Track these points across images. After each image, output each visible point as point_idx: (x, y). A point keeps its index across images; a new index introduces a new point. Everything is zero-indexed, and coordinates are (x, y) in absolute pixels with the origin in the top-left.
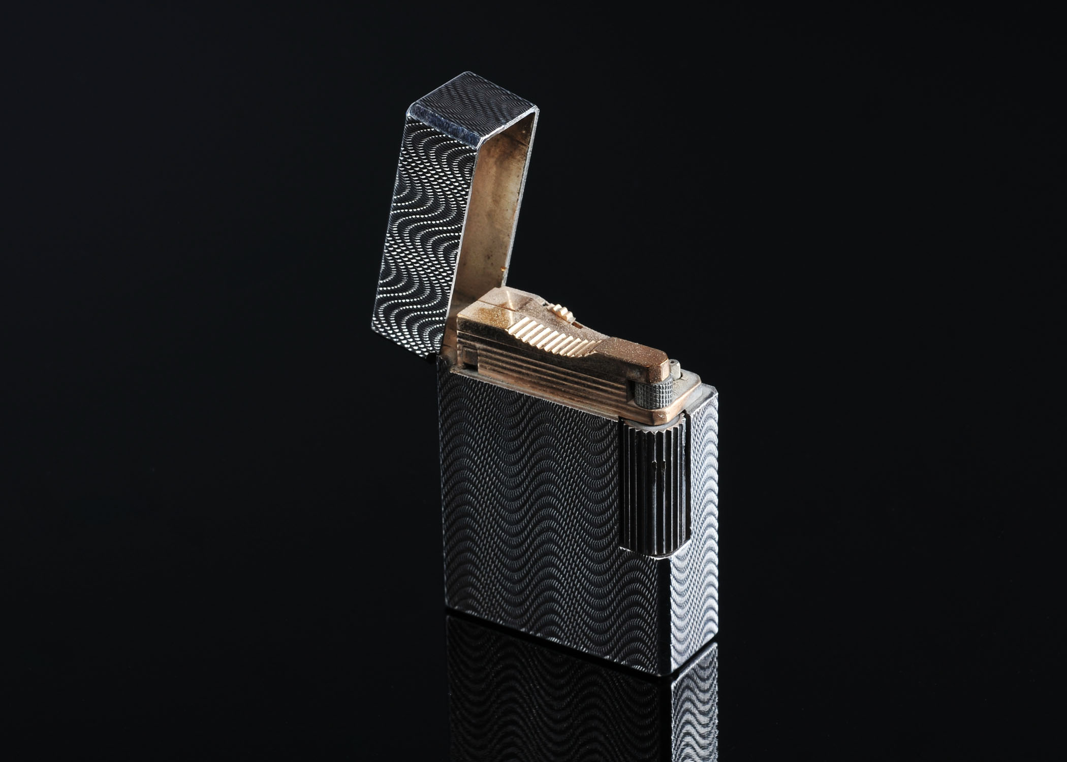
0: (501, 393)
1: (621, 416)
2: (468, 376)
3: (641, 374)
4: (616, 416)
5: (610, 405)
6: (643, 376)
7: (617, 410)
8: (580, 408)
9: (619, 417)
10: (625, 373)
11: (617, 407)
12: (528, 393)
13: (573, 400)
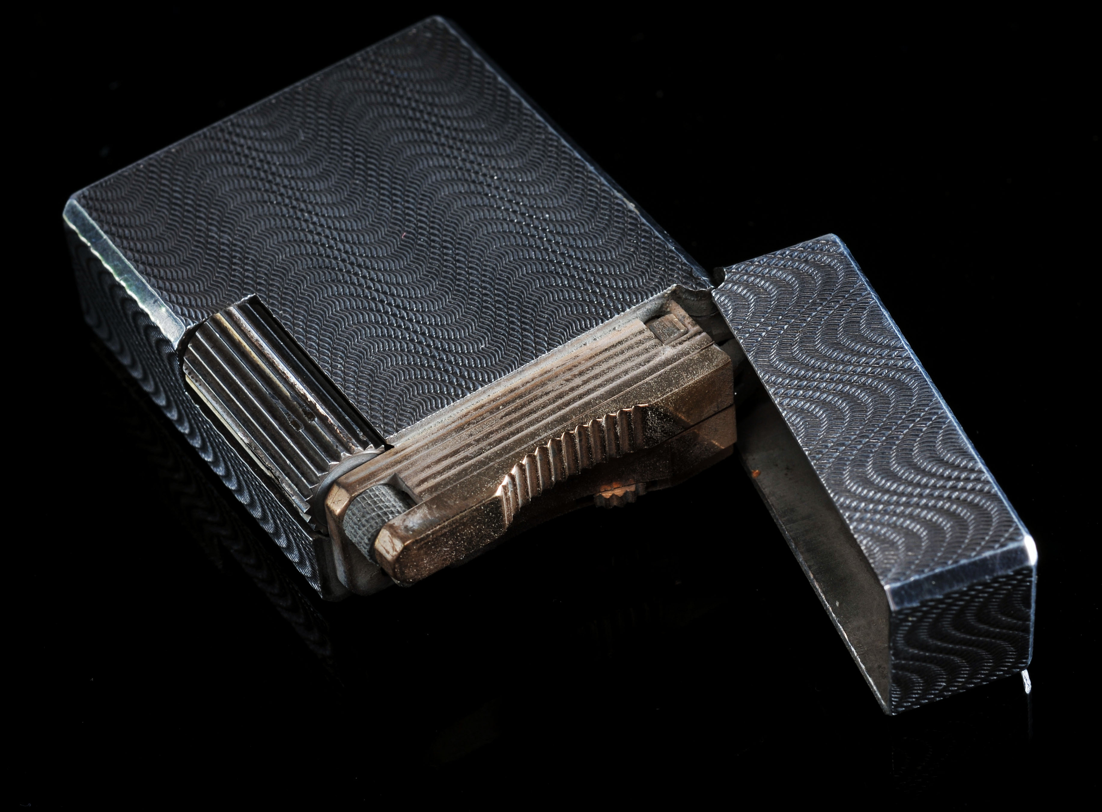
0: (581, 325)
1: (392, 450)
2: (645, 303)
3: (406, 527)
4: (398, 445)
5: (418, 451)
6: (402, 527)
7: (402, 453)
8: (455, 407)
9: (393, 447)
10: (430, 509)
11: (406, 458)
12: (545, 359)
13: (476, 409)
